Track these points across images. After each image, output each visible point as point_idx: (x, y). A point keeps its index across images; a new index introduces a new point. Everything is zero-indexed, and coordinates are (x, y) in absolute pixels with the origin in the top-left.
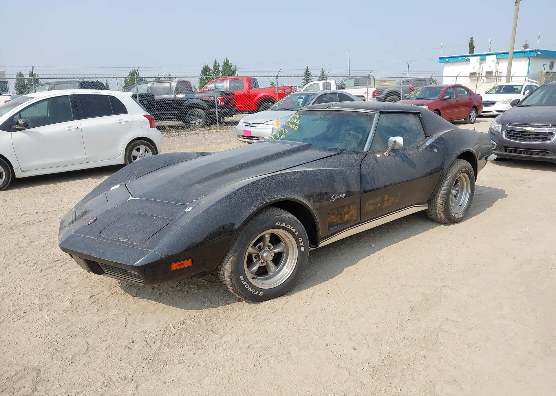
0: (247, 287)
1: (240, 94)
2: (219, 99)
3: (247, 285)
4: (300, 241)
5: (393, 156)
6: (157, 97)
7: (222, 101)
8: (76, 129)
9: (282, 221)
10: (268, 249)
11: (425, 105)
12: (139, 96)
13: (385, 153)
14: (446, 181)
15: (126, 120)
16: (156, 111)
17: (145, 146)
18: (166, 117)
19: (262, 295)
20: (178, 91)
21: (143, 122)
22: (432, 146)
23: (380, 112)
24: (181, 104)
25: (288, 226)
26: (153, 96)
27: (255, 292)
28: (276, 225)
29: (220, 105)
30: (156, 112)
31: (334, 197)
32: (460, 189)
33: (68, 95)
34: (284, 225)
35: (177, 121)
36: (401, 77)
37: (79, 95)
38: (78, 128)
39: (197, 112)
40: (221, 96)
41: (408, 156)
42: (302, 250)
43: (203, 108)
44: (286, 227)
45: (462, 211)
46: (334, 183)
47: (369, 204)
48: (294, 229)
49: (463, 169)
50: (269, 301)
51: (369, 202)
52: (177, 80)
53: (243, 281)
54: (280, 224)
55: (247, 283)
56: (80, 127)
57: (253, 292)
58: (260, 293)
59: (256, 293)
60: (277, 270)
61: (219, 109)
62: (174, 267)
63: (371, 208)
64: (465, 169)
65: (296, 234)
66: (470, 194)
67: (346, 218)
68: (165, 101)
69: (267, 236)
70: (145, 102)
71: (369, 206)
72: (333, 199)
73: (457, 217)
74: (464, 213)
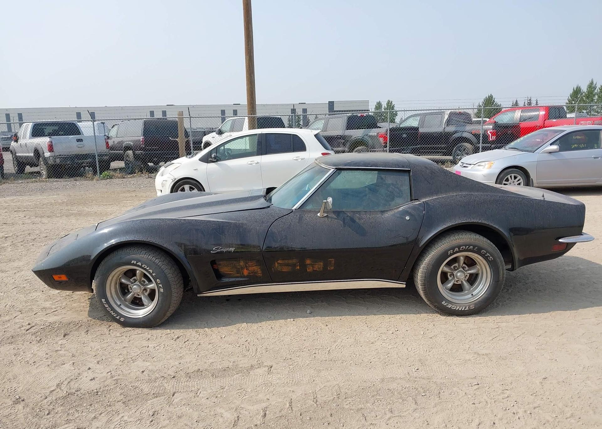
0: (109, 310)
1: (529, 126)
2: (490, 132)
3: (109, 308)
4: (159, 282)
5: (331, 218)
6: (421, 130)
7: (493, 135)
8: (256, 163)
9: (138, 261)
13: (319, 214)
16: (419, 145)
18: (433, 151)
19: (123, 321)
20: (449, 122)
23: (336, 168)
24: (448, 138)
25: (145, 266)
26: (418, 129)
27: (117, 316)
28: (132, 263)
29: (491, 139)
30: (419, 146)
31: (217, 249)
34: (139, 264)
35: (443, 155)
37: (266, 134)
38: (258, 163)
39: (465, 146)
40: (493, 130)
41: (357, 221)
42: (161, 291)
43: (471, 143)
44: (143, 266)
45: (472, 303)
46: (221, 236)
47: (278, 263)
48: (151, 270)
49: (464, 247)
50: (131, 328)
51: (278, 262)
52: (449, 112)
53: (105, 303)
54: (136, 263)
55: (108, 306)
56: (260, 162)
57: (114, 316)
58: (121, 318)
59: (118, 318)
60: (150, 304)
61: (483, 144)
62: (56, 277)
63: (285, 269)
64: (467, 247)
65: (153, 274)
66: (491, 283)
67: (246, 272)
68: (430, 134)
69: (138, 272)
70: (404, 136)
71: (279, 265)
72: (215, 251)
73: (455, 308)
74: (473, 305)
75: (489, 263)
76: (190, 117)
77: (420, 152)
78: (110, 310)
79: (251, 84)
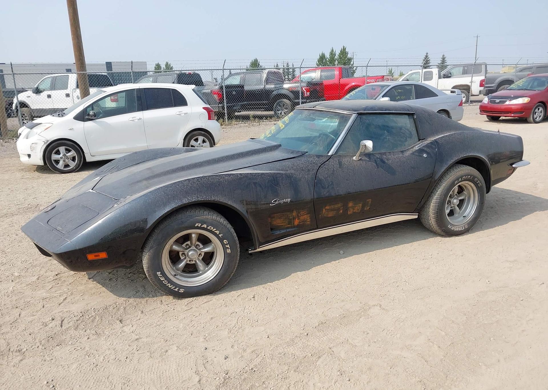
0: (165, 283)
2: (305, 89)
3: (165, 281)
4: (226, 243)
5: (365, 160)
6: (246, 88)
7: (308, 92)
8: (138, 119)
9: (203, 223)
10: (194, 248)
11: (526, 97)
12: (225, 87)
13: (354, 158)
14: (439, 190)
15: (185, 112)
16: (245, 101)
17: (203, 137)
18: (254, 107)
19: (183, 292)
20: (267, 81)
21: (202, 114)
22: (421, 151)
23: (358, 113)
24: (269, 95)
25: (211, 228)
26: (243, 87)
27: (175, 288)
28: (196, 226)
29: (306, 95)
30: (245, 103)
31: (276, 201)
32: (466, 198)
33: (134, 89)
34: (205, 226)
35: (264, 111)
36: (516, 63)
37: (144, 89)
38: (140, 119)
39: (284, 102)
40: (308, 87)
41: (386, 162)
42: (228, 252)
43: (289, 99)
44: (208, 228)
45: (465, 224)
46: (277, 187)
47: (325, 209)
48: (218, 231)
49: (465, 177)
50: (192, 298)
51: (326, 208)
52: (267, 71)
53: (160, 277)
54: (201, 226)
55: (165, 279)
56: (142, 118)
57: (172, 288)
58: (181, 290)
59: (176, 290)
60: (206, 269)
61: (302, 99)
62: (91, 257)
63: (331, 214)
64: (467, 177)
65: (220, 235)
66: (478, 205)
67: (296, 222)
68: (254, 92)
69: (193, 235)
70: (234, 93)
71: (327, 212)
72: (274, 203)
73: (456, 230)
74: (467, 225)
75: (478, 189)
76: (14, 74)
77: (247, 108)
78: (167, 283)
79: (78, 39)
